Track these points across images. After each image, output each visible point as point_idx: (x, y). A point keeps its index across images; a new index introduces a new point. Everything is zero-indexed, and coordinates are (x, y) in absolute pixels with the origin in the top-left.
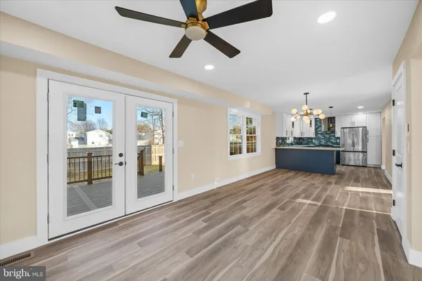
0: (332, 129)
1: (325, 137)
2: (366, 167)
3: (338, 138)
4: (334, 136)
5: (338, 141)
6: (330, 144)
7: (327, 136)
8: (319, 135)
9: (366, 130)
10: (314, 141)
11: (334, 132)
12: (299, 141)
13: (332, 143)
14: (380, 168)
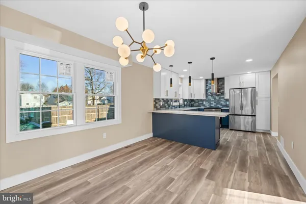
0: (222, 91)
1: (215, 99)
2: (254, 132)
3: (227, 100)
4: (224, 98)
5: (228, 103)
6: (220, 106)
7: (217, 98)
8: (210, 97)
9: (255, 90)
10: (204, 103)
11: (223, 94)
12: (191, 103)
13: (221, 105)
14: (270, 134)
